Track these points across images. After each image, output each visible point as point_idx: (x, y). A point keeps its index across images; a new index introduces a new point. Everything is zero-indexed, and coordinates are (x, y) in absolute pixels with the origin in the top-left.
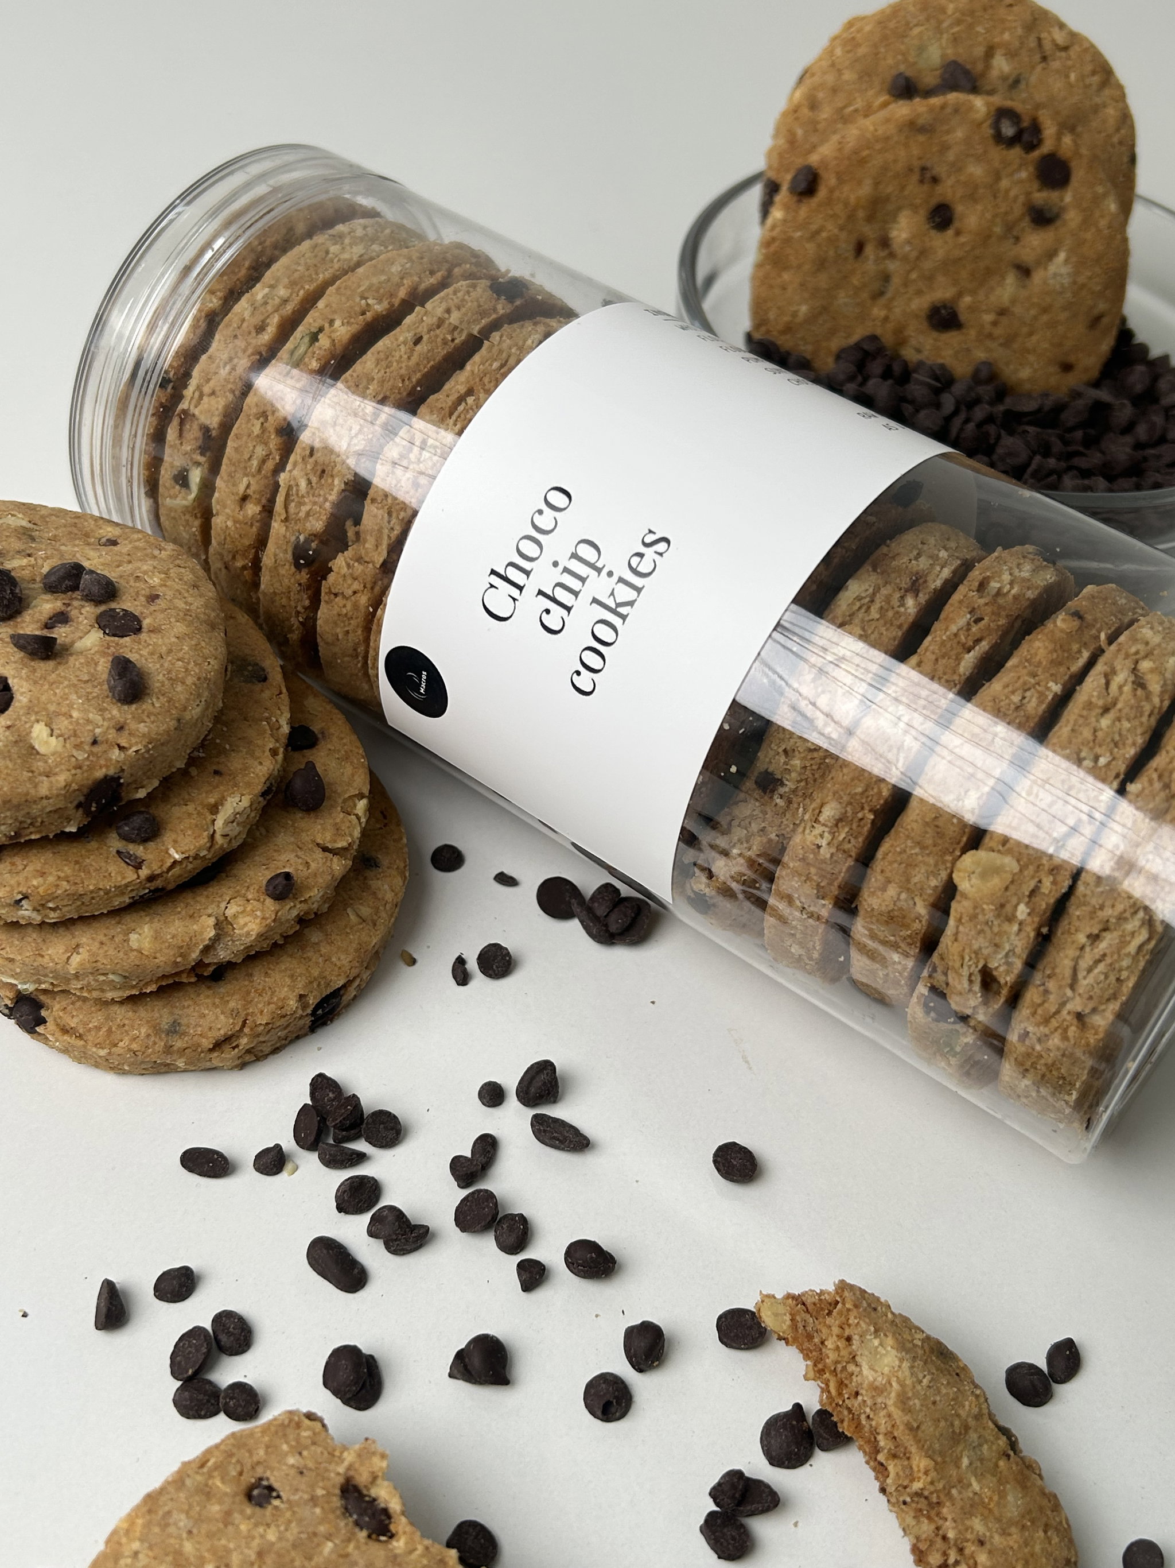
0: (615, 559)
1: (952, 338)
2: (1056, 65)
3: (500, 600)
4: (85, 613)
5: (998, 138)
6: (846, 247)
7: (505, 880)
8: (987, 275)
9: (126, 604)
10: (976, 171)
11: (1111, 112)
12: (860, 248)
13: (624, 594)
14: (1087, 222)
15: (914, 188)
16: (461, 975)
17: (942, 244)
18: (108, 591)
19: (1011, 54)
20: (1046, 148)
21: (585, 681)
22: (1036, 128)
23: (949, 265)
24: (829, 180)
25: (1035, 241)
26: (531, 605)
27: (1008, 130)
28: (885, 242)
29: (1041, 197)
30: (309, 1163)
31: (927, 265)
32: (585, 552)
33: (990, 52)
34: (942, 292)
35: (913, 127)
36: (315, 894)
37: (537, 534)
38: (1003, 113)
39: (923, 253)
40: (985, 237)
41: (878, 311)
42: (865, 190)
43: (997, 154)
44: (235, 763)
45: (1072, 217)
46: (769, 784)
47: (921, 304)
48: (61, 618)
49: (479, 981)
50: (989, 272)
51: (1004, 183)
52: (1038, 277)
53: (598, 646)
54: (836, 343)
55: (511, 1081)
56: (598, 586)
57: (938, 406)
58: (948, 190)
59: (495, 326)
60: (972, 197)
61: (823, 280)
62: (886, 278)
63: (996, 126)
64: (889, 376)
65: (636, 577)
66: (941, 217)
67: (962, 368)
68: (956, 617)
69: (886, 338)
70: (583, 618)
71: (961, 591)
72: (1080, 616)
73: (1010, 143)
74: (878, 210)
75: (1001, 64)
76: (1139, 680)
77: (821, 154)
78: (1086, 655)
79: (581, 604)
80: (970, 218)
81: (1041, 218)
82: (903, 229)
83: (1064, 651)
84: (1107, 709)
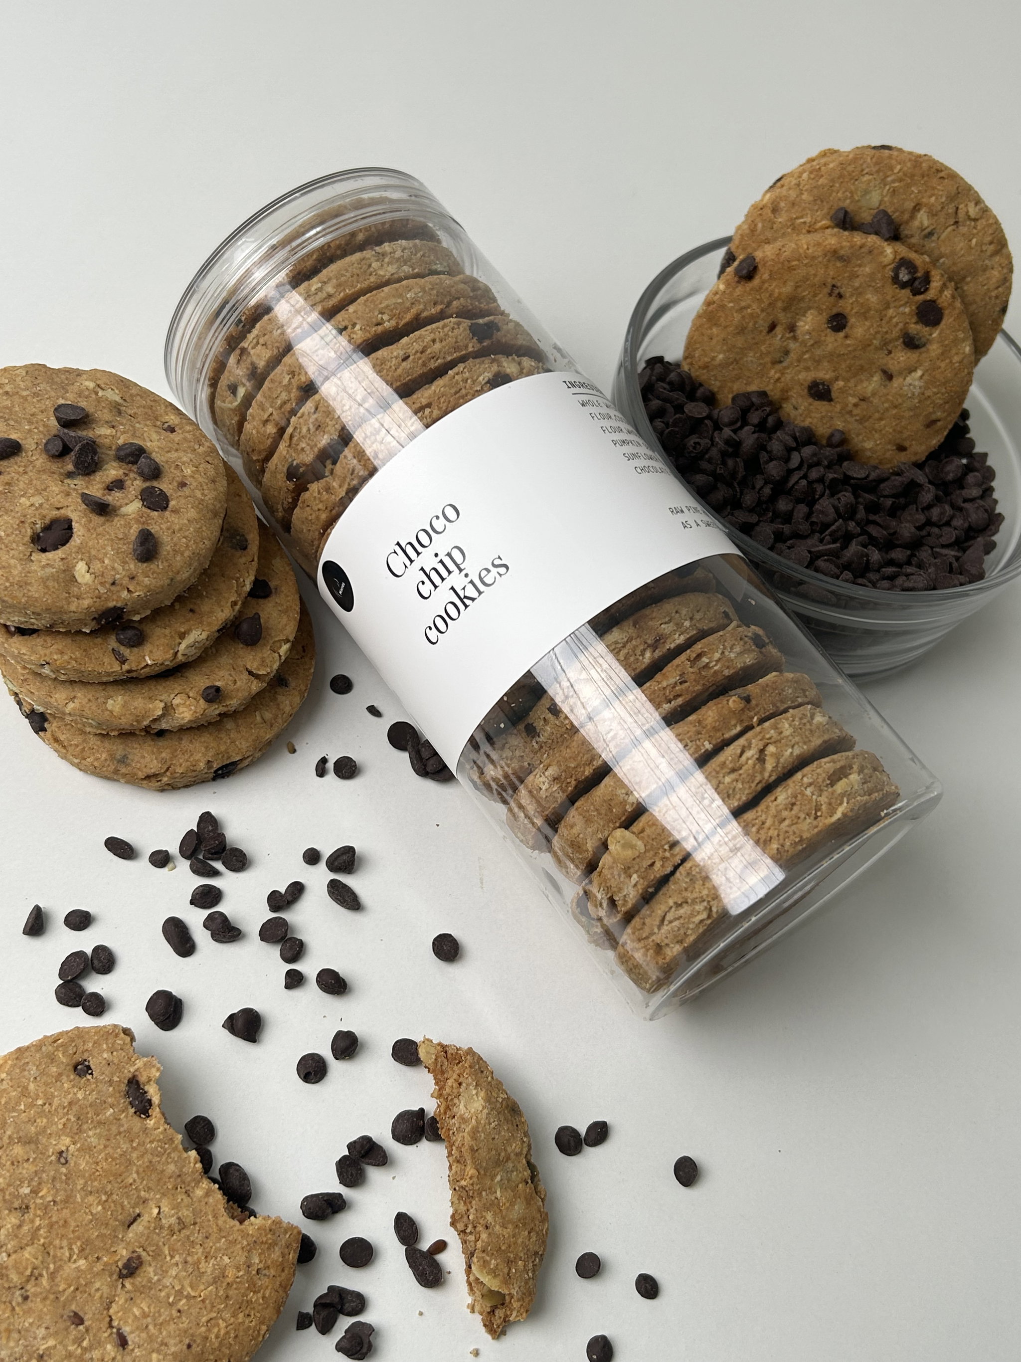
0: (472, 567)
1: (821, 405)
2: (963, 230)
3: (398, 561)
4: (136, 485)
5: (895, 279)
6: (764, 324)
7: (373, 711)
8: (860, 371)
9: (165, 485)
10: (872, 298)
12: (773, 327)
13: (471, 592)
14: (944, 354)
15: (823, 297)
16: (321, 770)
17: (833, 340)
18: (155, 473)
19: (932, 214)
20: (930, 295)
21: (433, 634)
22: (927, 279)
23: (833, 357)
24: (764, 274)
25: (902, 357)
26: (414, 575)
27: (904, 276)
28: (792, 328)
29: (915, 328)
30: (184, 866)
31: (818, 352)
32: (456, 555)
33: (917, 208)
34: (824, 374)
35: (836, 255)
36: (233, 703)
37: (431, 532)
38: (904, 263)
39: (817, 343)
40: (865, 345)
41: (773, 373)
42: (788, 289)
43: (891, 290)
44: (205, 607)
45: (934, 348)
46: (531, 732)
47: (807, 377)
48: (118, 485)
49: (331, 777)
50: (862, 369)
51: (891, 312)
52: (897, 382)
53: (446, 618)
54: (738, 387)
55: (327, 852)
56: (456, 580)
58: (847, 306)
60: (864, 315)
61: (740, 341)
62: (787, 353)
63: (896, 271)
64: (761, 427)
65: (481, 584)
66: (838, 322)
67: (822, 431)
68: (669, 676)
69: (774, 393)
70: (443, 596)
71: (683, 657)
72: (748, 700)
73: (903, 285)
74: (793, 305)
75: (923, 219)
76: (761, 758)
77: (765, 253)
78: (739, 728)
79: (444, 587)
80: (859, 329)
81: (911, 343)
82: (808, 323)
83: (724, 722)
84: (733, 770)
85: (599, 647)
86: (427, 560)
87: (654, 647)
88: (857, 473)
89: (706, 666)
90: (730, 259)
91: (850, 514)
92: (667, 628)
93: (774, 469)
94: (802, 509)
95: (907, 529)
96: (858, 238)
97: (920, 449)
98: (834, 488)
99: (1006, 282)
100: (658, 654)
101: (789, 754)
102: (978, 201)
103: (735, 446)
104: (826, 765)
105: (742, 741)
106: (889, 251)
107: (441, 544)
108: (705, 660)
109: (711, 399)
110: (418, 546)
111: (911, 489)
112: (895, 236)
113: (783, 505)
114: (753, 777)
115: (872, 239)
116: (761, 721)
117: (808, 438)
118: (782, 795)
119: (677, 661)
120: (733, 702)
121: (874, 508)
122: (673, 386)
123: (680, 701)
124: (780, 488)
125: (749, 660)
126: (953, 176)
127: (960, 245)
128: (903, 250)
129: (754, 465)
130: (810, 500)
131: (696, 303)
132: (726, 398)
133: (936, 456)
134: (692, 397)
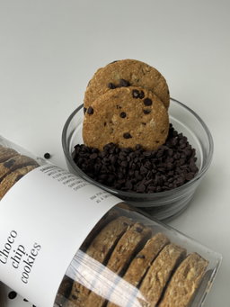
1: (130, 140)
5: (134, 97)
6: (102, 124)
7: (25, 300)
8: (136, 126)
10: (130, 105)
11: (162, 84)
12: (105, 124)
13: (31, 260)
14: (157, 112)
15: (115, 110)
17: (124, 121)
19: (136, 74)
20: (146, 97)
21: (25, 280)
22: (143, 93)
23: (127, 125)
24: (96, 110)
25: (146, 117)
26: (10, 261)
27: (136, 95)
28: (111, 122)
29: (146, 108)
31: (121, 126)
32: (21, 248)
33: (131, 75)
34: (126, 131)
35: (113, 97)
37: (9, 243)
38: (134, 91)
39: (120, 123)
40: (134, 118)
41: (112, 136)
42: (105, 112)
43: (134, 100)
45: (154, 111)
47: (122, 134)
50: (136, 125)
51: (137, 106)
52: (148, 125)
53: (26, 272)
54: (104, 144)
57: (126, 160)
58: (124, 109)
59: (4, 176)
60: (130, 110)
61: (98, 132)
62: (113, 129)
63: (133, 94)
64: (115, 153)
65: (33, 256)
66: (123, 115)
67: (133, 146)
68: (113, 261)
69: (114, 141)
70: (22, 265)
71: (115, 250)
72: (144, 257)
73: (137, 97)
74: (108, 115)
75: (134, 77)
76: (157, 280)
77: (93, 105)
78: (145, 271)
79: (21, 261)
80: (130, 115)
81: (147, 112)
82: (115, 119)
83: (139, 271)
84: (150, 289)
85: (86, 257)
86: (12, 254)
87: (103, 252)
88: (148, 154)
89: (125, 250)
90: (85, 110)
91: (151, 167)
92: (106, 242)
93: (123, 164)
94: (137, 172)
95: (170, 165)
96: (118, 90)
97: (163, 139)
98: (143, 162)
99: (165, 85)
100: (106, 253)
101: (166, 272)
102: (148, 66)
103: (109, 162)
104: (181, 270)
105: (148, 276)
106: (128, 90)
107: (15, 247)
108: (123, 248)
109: (97, 151)
110: (7, 250)
111: (165, 152)
112: (128, 85)
113: (131, 173)
114: (157, 288)
115: (122, 88)
116: (151, 264)
117: (130, 150)
118: (170, 291)
119: (114, 253)
120: (139, 261)
121: (157, 163)
122: (85, 152)
123: (120, 269)
124: (128, 168)
125: (138, 240)
126: (137, 62)
127: (148, 80)
128: (132, 88)
129: (117, 166)
130: (138, 168)
131: (81, 126)
132: (101, 149)
133: (168, 140)
134: (91, 153)
